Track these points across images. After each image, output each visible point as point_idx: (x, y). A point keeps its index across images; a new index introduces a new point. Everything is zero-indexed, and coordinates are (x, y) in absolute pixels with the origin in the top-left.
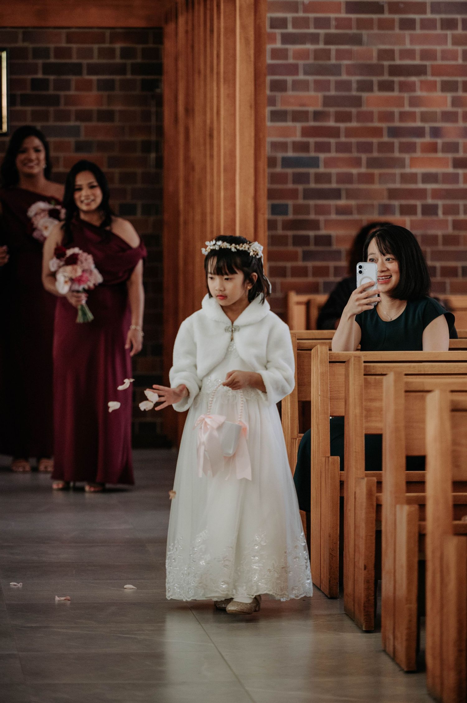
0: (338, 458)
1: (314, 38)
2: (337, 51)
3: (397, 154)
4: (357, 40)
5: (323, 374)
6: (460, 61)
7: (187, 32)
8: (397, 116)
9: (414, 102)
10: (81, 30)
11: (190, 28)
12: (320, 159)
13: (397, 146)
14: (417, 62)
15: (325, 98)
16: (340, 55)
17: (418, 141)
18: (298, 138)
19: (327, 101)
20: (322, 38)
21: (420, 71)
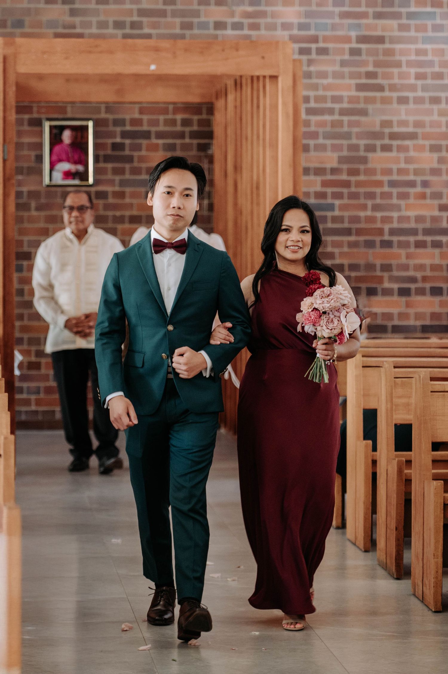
0: (370, 442)
1: (331, 111)
2: (349, 121)
3: (395, 201)
4: (364, 112)
5: (357, 376)
6: (444, 129)
7: (236, 107)
8: (395, 171)
9: (408, 160)
10: (150, 105)
11: (238, 104)
12: (335, 205)
13: (395, 195)
14: (411, 129)
15: (340, 157)
16: (351, 124)
17: (412, 190)
18: (319, 188)
19: (341, 160)
20: (337, 111)
21: (413, 136)
